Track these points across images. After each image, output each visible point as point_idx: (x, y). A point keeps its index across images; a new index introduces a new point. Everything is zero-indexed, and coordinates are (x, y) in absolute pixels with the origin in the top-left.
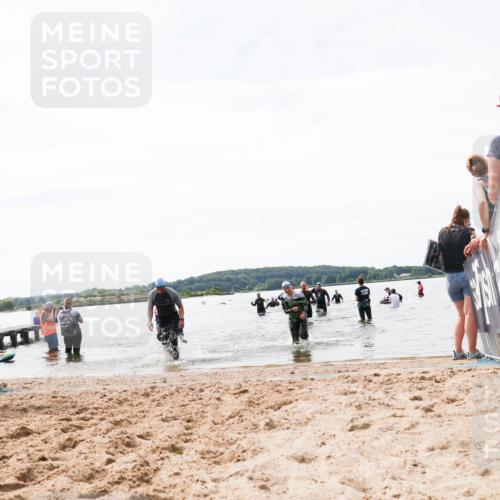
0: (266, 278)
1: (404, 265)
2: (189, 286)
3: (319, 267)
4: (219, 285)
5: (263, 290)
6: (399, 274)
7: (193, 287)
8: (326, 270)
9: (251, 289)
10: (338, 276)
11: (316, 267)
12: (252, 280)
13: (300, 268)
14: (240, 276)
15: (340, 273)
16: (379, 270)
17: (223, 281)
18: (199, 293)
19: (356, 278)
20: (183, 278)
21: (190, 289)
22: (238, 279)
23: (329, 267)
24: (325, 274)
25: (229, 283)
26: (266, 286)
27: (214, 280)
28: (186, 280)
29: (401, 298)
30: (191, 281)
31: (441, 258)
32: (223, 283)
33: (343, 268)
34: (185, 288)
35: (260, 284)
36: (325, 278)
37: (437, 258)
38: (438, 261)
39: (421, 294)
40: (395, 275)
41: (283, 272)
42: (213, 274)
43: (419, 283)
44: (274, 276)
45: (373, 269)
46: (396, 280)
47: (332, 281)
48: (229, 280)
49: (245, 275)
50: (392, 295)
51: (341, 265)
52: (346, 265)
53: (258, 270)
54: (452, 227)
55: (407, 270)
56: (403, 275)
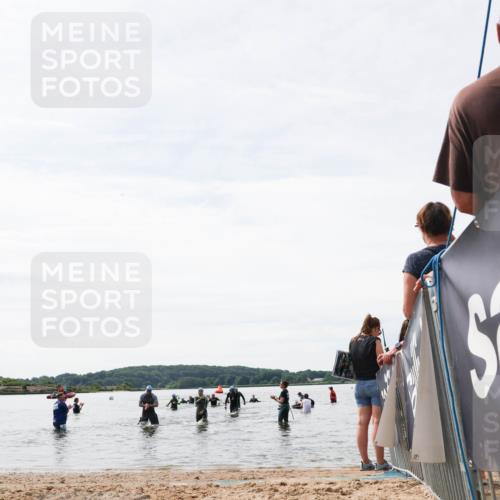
0: (179, 376)
1: (317, 370)
2: (99, 380)
3: (234, 367)
4: (130, 381)
5: (175, 388)
6: (312, 379)
7: (103, 381)
8: (240, 371)
9: (162, 387)
10: (252, 378)
11: (230, 367)
12: (165, 378)
13: (214, 367)
14: (153, 373)
15: (254, 375)
16: (294, 374)
17: (134, 376)
18: (109, 387)
19: (269, 380)
20: (93, 372)
21: (100, 383)
22: (150, 376)
23: (243, 368)
24: (238, 375)
25: (141, 379)
26: (178, 384)
27: (125, 375)
28: (97, 374)
29: (313, 403)
30: (102, 375)
31: (351, 368)
32: (134, 379)
33: (258, 370)
34: (95, 382)
35: (172, 381)
36: (238, 379)
37: (348, 367)
38: (348, 371)
39: (333, 399)
40: (309, 380)
41: (197, 371)
42: (125, 369)
43: (331, 389)
44: (186, 375)
45: (287, 372)
46: (309, 384)
47: (246, 383)
48: (142, 376)
49: (157, 372)
50: (305, 400)
51: (256, 367)
52: (261, 367)
53: (171, 368)
54: (360, 336)
55: (321, 374)
56: (316, 380)
